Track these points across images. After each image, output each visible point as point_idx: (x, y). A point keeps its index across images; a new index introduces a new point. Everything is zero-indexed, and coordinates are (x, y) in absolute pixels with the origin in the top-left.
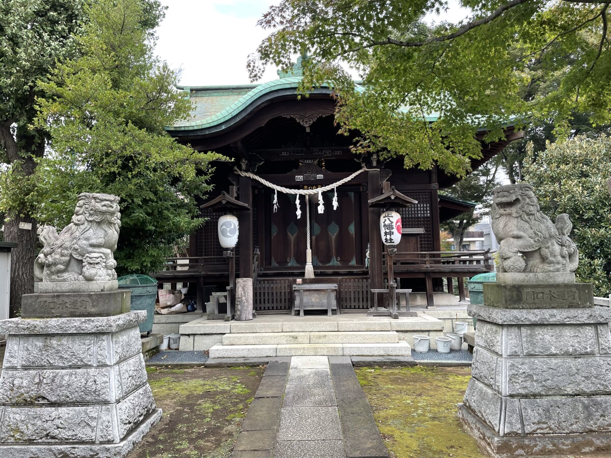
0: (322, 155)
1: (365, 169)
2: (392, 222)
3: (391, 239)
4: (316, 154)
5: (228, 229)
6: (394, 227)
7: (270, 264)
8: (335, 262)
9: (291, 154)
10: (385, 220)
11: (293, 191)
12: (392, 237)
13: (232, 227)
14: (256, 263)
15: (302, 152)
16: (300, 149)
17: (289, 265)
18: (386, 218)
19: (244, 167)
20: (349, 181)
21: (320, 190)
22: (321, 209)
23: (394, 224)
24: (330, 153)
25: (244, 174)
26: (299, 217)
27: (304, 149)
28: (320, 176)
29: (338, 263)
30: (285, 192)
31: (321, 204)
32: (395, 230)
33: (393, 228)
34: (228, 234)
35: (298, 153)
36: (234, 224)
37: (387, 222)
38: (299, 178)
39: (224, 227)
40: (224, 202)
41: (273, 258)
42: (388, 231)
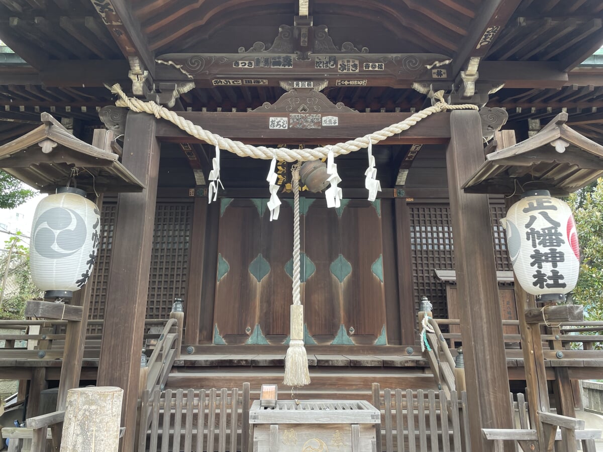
0: (335, 70)
1: (443, 105)
2: (557, 225)
3: (556, 276)
4: (322, 66)
5: (57, 232)
6: (564, 237)
7: (210, 338)
8: (343, 337)
9: (262, 65)
10: (533, 219)
11: (261, 152)
12: (561, 268)
13: (72, 226)
14: (171, 336)
15: (288, 62)
16: (284, 55)
17: (250, 341)
18: (535, 213)
19: (138, 86)
20: (404, 132)
21: (331, 152)
22: (334, 198)
23: (562, 230)
24: (355, 66)
25: (136, 105)
26: (274, 217)
27: (293, 56)
28: (330, 121)
29: (351, 338)
30: (240, 154)
31: (334, 185)
32: (565, 248)
33: (560, 242)
34: (55, 247)
35: (279, 64)
36: (80, 220)
37: (541, 224)
38: (279, 123)
39: (45, 225)
40: (47, 147)
41: (216, 326)
42: (544, 250)
